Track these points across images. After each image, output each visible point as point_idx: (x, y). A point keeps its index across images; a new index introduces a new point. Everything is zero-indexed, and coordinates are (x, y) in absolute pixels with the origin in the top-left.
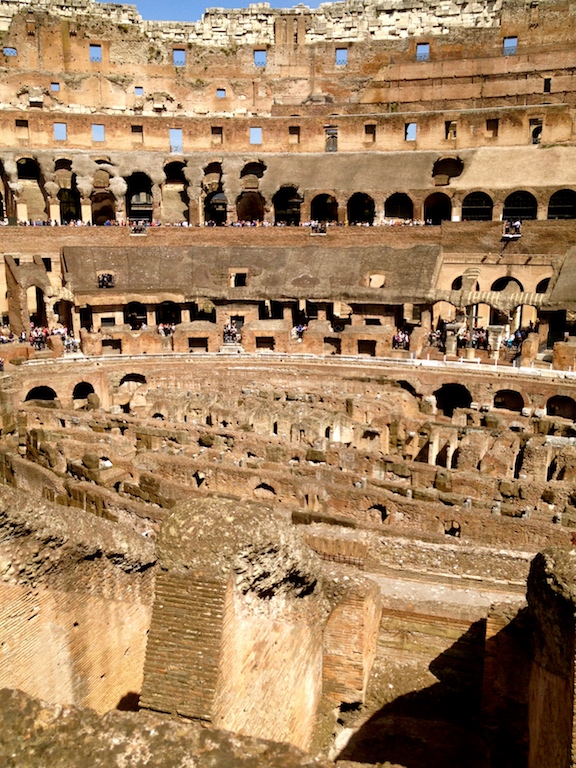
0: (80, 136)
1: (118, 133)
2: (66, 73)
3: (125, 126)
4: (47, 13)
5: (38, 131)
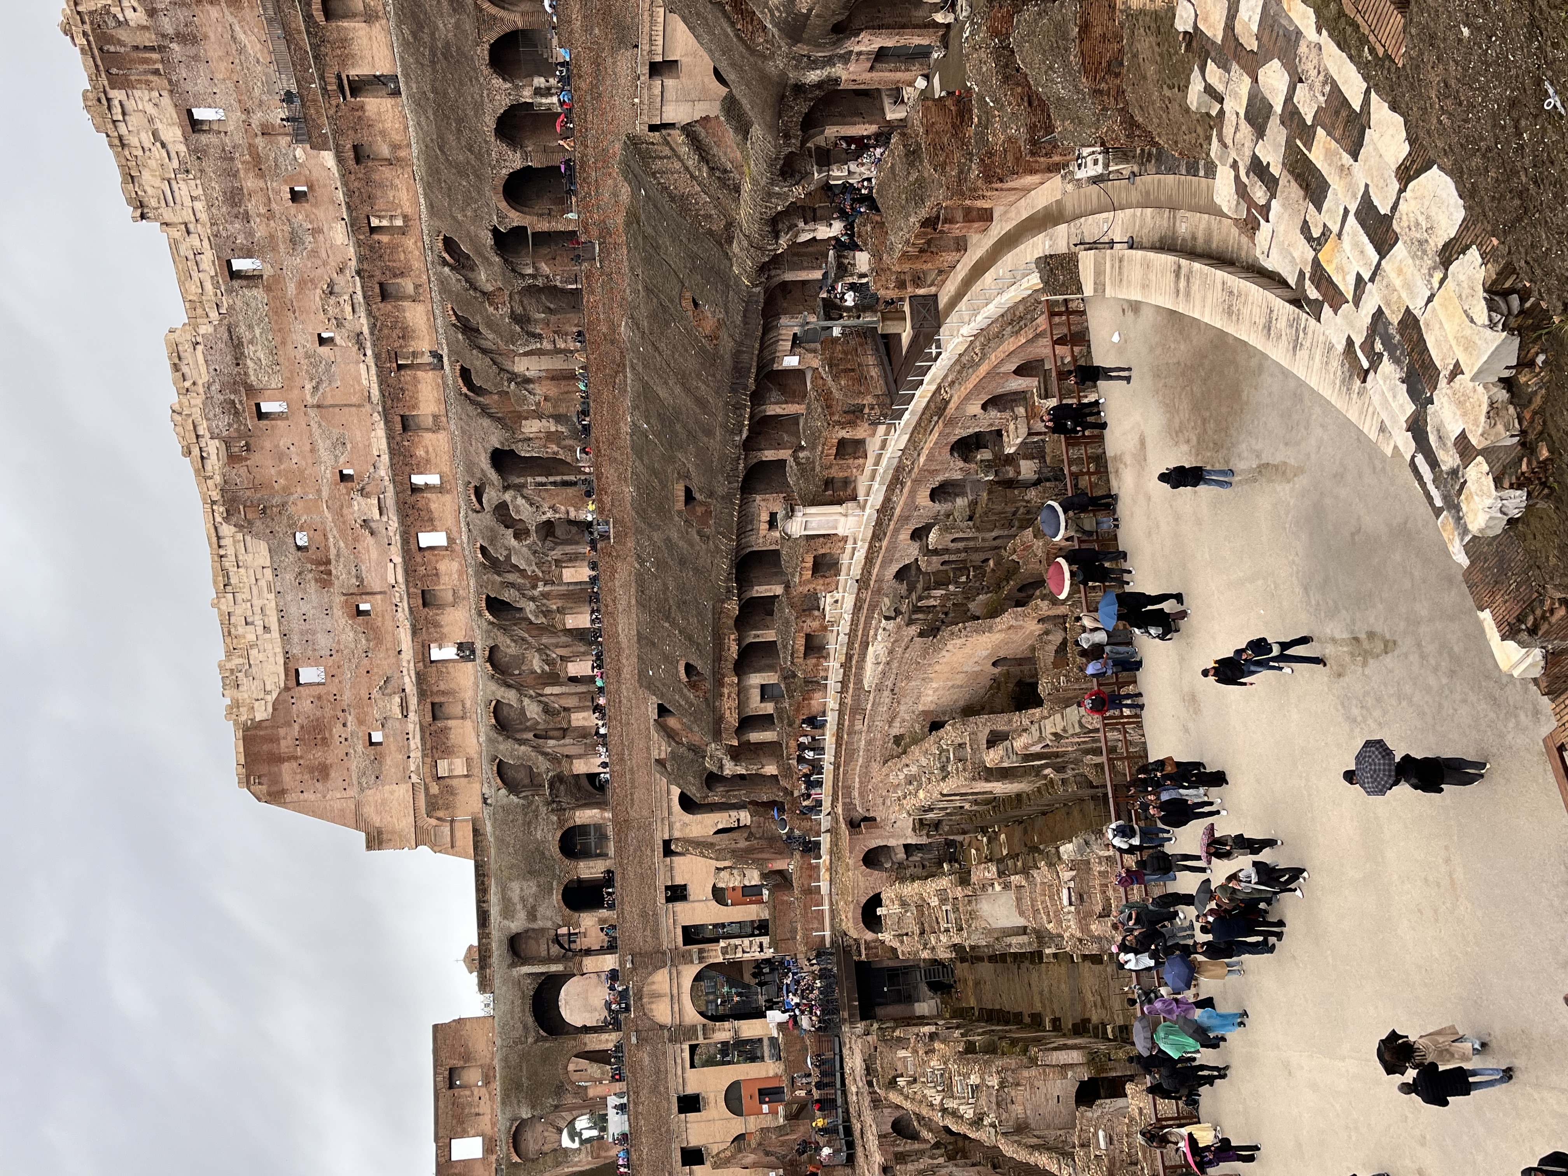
1: (420, 452)
3: (406, 443)
5: (437, 575)
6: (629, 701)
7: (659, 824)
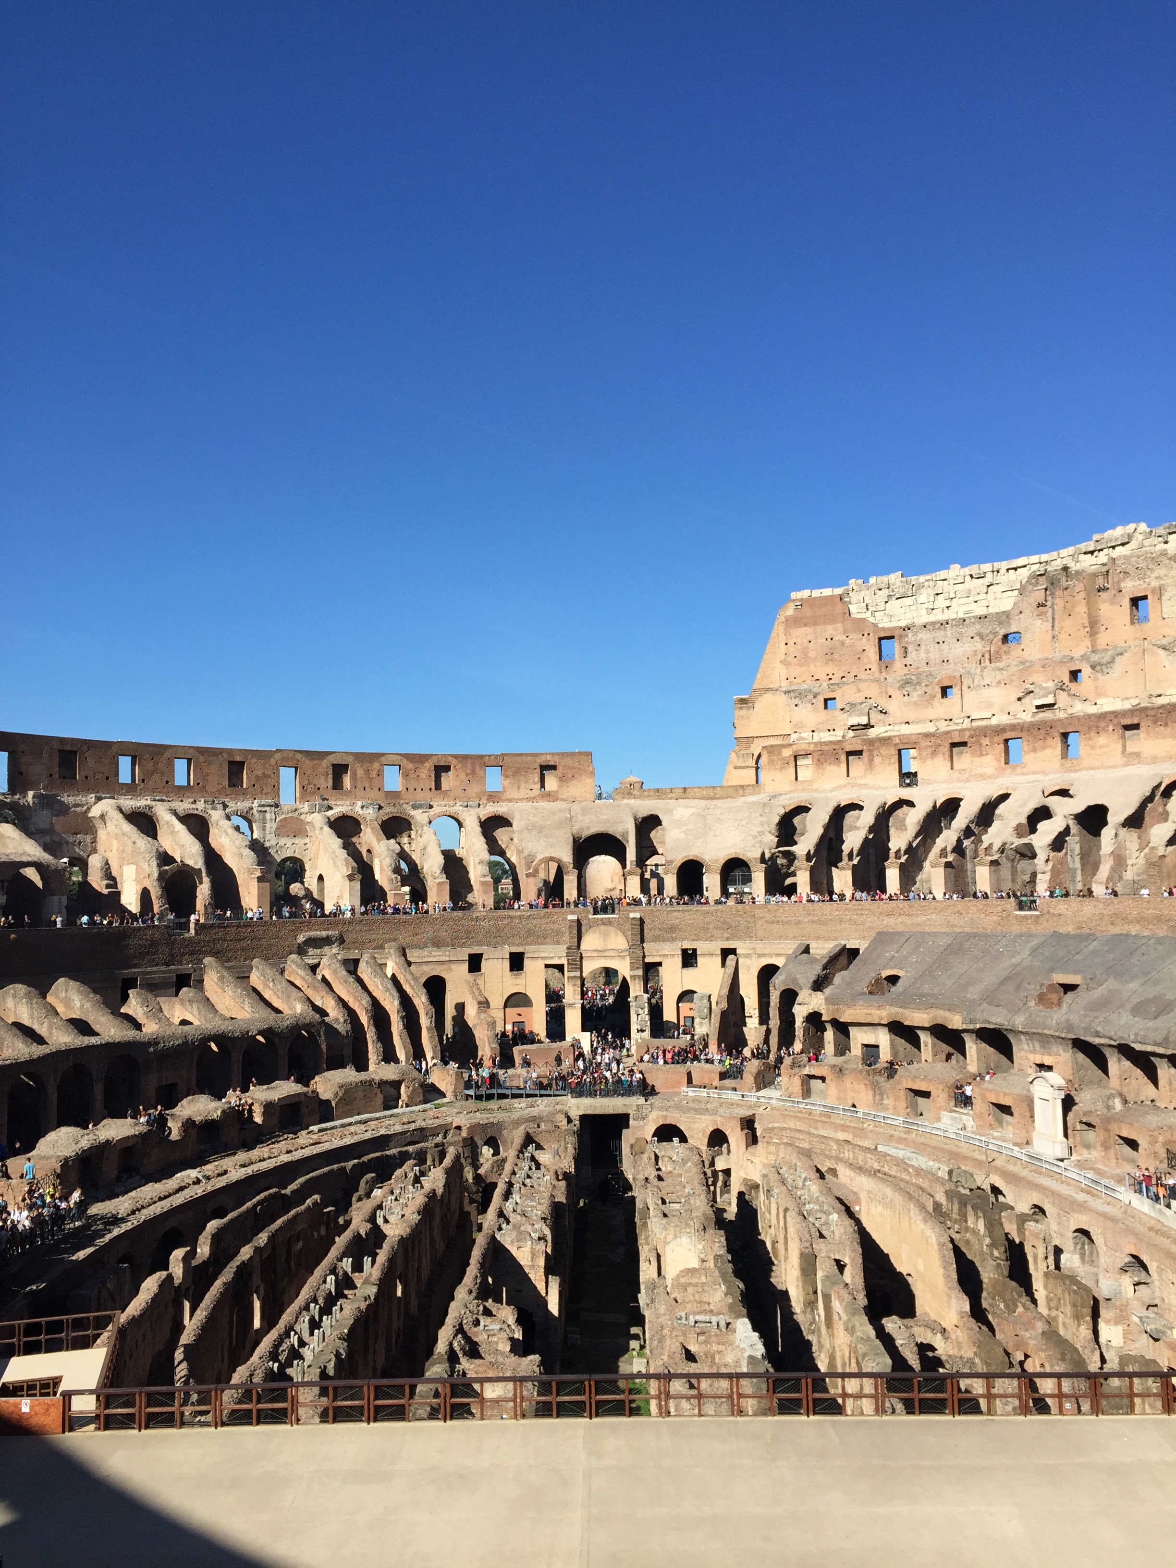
0: (1039, 754)
1: (1102, 740)
2: (1093, 651)
3: (1111, 728)
4: (1065, 569)
5: (981, 755)
6: (863, 923)
7: (751, 946)
